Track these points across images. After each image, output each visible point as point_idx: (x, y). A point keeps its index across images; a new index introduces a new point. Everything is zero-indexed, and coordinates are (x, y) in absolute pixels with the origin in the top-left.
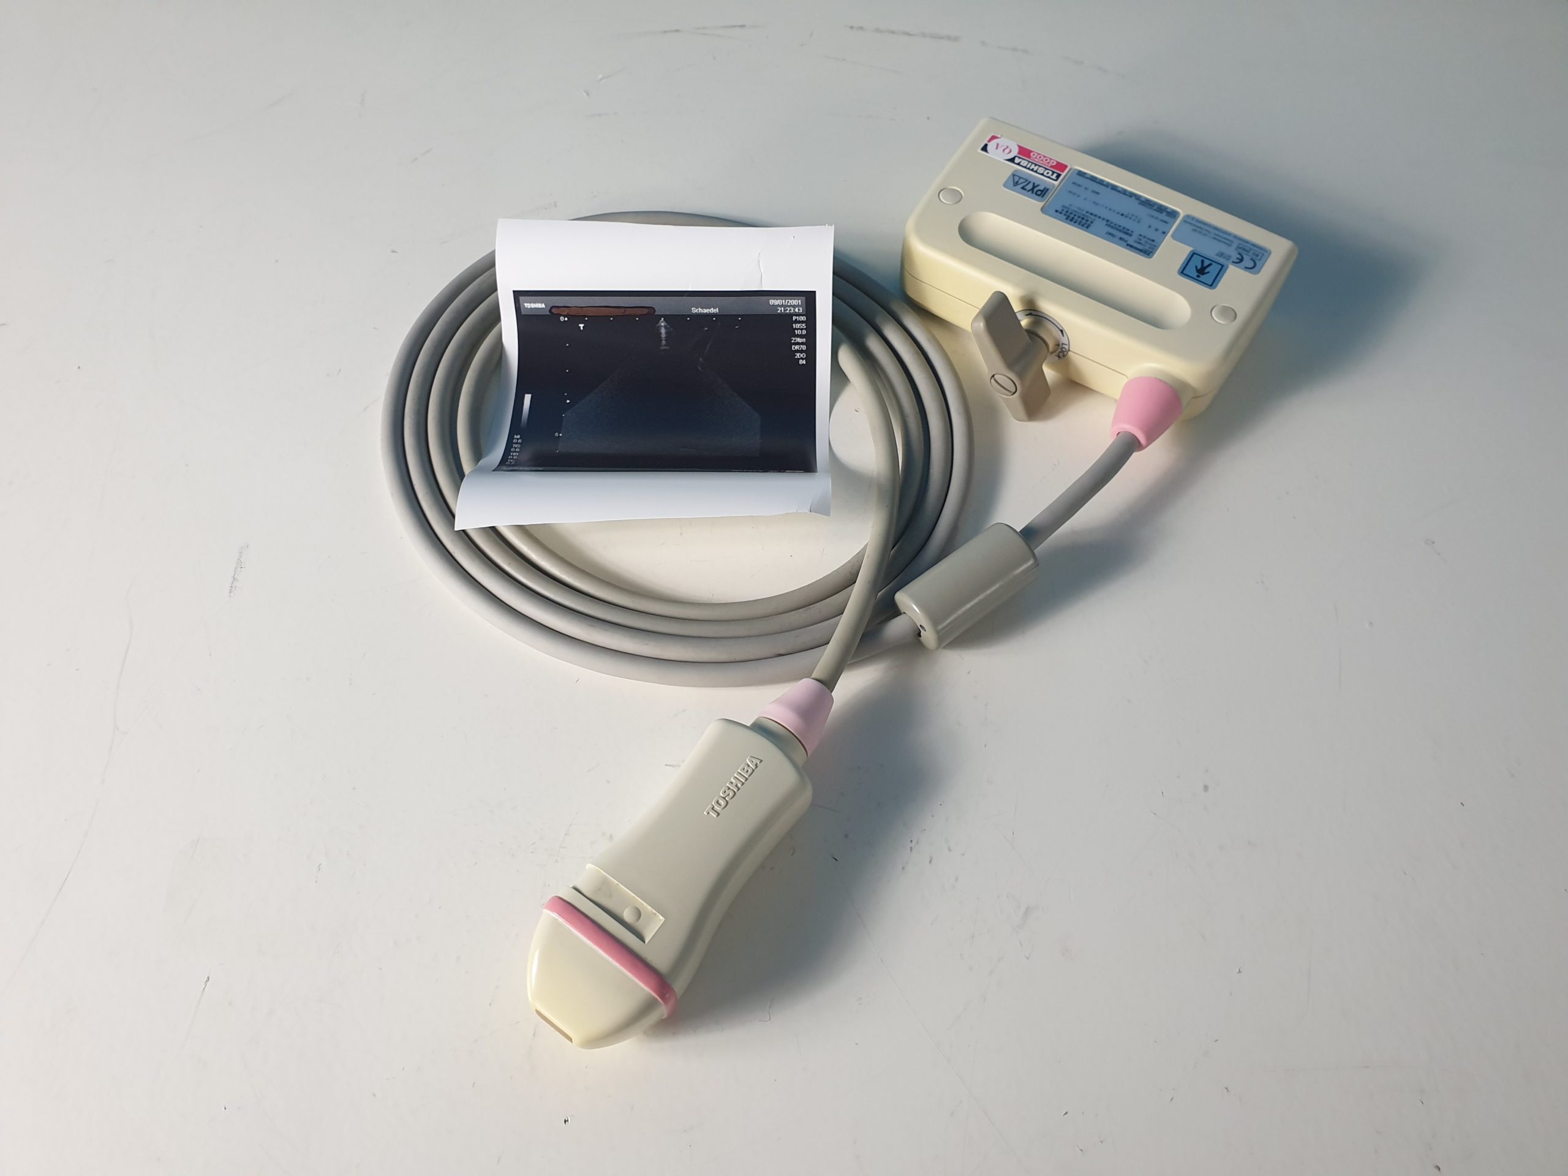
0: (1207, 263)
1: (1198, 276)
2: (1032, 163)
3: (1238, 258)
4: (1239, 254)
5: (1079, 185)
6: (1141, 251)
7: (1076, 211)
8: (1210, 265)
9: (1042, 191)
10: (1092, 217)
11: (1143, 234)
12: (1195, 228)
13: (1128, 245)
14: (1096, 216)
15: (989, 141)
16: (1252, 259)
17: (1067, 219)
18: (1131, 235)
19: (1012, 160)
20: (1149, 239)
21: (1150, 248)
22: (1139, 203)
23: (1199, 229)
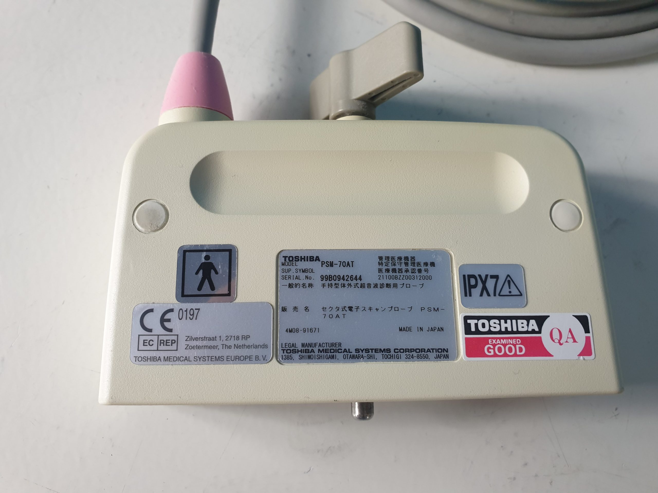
0: (206, 288)
1: (207, 258)
2: (512, 332)
3: (169, 320)
4: (171, 330)
5: (432, 330)
6: (297, 259)
7: (408, 278)
8: (200, 288)
9: (471, 287)
10: (386, 281)
11: (308, 290)
12: (247, 342)
13: (318, 259)
14: (382, 286)
15: (588, 339)
16: (150, 330)
17: (413, 258)
18: (322, 278)
19: (541, 320)
20: (296, 285)
21: (289, 270)
22: (340, 344)
23: (240, 342)
